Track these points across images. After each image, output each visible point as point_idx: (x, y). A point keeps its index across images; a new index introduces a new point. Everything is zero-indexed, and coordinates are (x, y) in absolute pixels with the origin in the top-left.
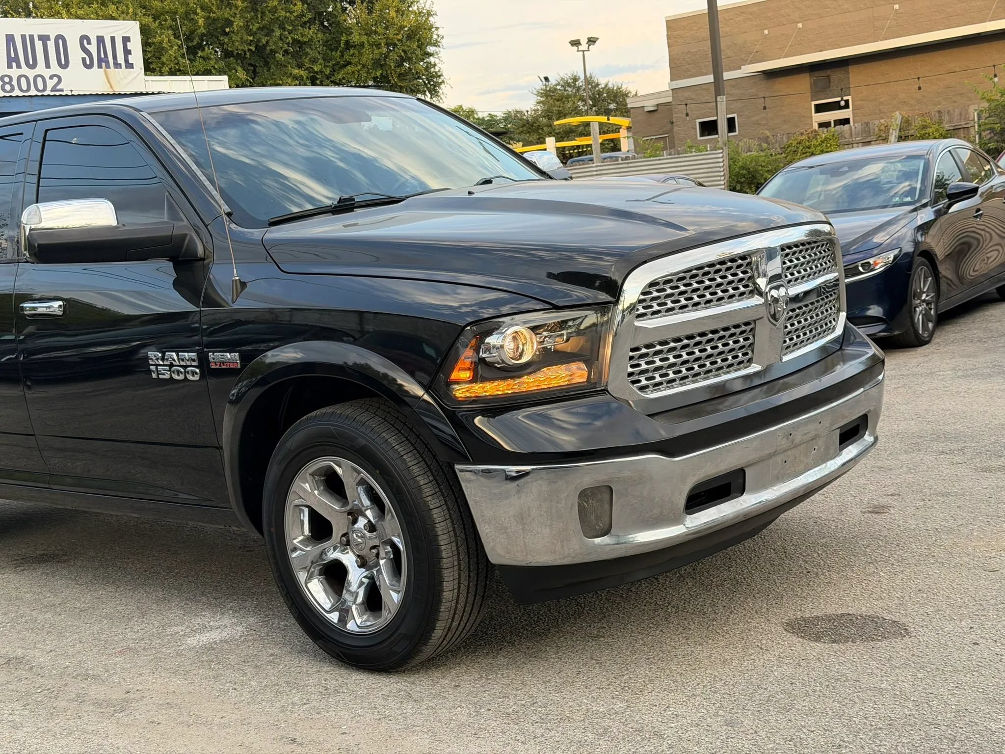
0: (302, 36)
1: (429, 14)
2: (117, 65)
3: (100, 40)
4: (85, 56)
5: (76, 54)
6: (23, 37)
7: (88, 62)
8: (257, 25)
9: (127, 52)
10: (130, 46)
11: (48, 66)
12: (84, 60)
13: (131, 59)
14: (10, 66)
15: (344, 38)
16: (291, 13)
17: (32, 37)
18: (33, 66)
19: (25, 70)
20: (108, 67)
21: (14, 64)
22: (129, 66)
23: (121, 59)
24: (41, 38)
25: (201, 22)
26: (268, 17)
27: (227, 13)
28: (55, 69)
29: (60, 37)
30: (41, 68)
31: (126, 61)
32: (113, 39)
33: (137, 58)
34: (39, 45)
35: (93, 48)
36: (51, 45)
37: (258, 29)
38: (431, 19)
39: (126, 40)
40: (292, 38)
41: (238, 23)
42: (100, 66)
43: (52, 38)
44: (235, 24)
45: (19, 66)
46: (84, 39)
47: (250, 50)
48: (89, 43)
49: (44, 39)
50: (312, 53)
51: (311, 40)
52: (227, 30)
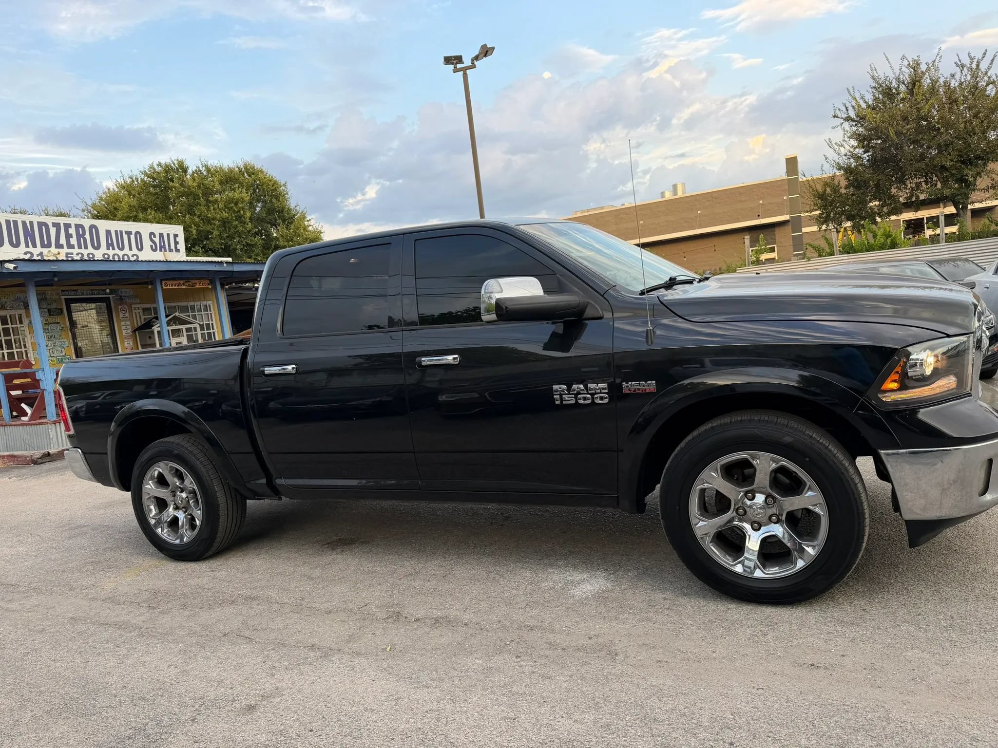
0: (251, 241)
1: (320, 232)
2: (171, 250)
3: (161, 235)
4: (152, 244)
5: (147, 243)
6: (116, 232)
7: (154, 248)
8: (227, 235)
9: (176, 243)
10: (178, 239)
11: (131, 249)
12: (151, 246)
13: (179, 247)
14: (108, 249)
15: (273, 244)
16: (246, 229)
17: (121, 232)
18: (122, 249)
19: (117, 251)
20: (165, 251)
21: (111, 247)
22: (178, 250)
23: (173, 247)
24: (127, 232)
25: (194, 232)
26: (232, 230)
27: (209, 228)
28: (135, 251)
29: (137, 233)
30: (126, 250)
31: (176, 248)
32: (168, 235)
33: (182, 246)
34: (125, 237)
35: (157, 240)
36: (133, 237)
37: (226, 237)
38: (322, 235)
39: (176, 236)
40: (246, 242)
41: (216, 233)
42: (161, 250)
43: (133, 233)
44: (214, 233)
45: (113, 249)
46: (152, 234)
47: (221, 248)
48: (155, 237)
49: (129, 233)
50: (257, 251)
51: (256, 244)
52: (210, 236)
